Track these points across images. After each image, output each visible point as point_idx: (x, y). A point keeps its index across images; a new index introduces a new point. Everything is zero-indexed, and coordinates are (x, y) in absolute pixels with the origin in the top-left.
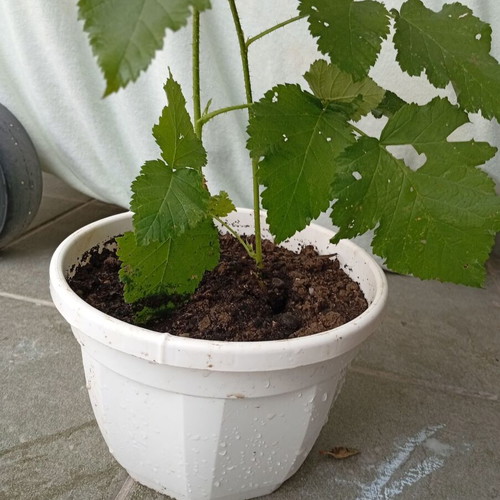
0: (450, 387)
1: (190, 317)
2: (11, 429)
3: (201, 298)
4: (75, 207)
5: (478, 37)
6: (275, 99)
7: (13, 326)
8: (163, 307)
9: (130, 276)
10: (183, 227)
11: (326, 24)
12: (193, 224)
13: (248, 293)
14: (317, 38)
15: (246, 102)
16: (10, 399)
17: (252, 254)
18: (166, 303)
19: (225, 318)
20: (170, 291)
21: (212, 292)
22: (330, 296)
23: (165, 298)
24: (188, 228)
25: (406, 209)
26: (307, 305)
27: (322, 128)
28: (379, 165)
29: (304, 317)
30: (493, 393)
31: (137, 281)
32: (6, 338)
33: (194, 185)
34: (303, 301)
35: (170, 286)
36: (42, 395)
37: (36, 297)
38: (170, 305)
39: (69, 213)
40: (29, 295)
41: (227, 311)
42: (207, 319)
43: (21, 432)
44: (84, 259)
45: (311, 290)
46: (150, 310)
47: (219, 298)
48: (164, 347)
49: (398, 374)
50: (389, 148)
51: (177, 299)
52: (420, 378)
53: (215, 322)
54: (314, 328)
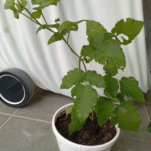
0: (133, 138)
1: (81, 135)
4: (37, 89)
5: (136, 84)
7: (33, 128)
11: (107, 86)
13: (91, 128)
17: (91, 119)
19: (88, 136)
20: (77, 131)
21: (84, 128)
22: (108, 127)
25: (124, 119)
26: (104, 130)
27: (107, 104)
28: (119, 112)
29: (104, 134)
30: (143, 139)
31: (72, 131)
32: (32, 132)
34: (103, 129)
35: (77, 130)
36: (44, 147)
37: (35, 119)
38: (77, 133)
39: (37, 90)
40: (34, 118)
41: (88, 133)
42: (84, 136)
45: (104, 126)
47: (86, 129)
48: (81, 148)
49: (122, 136)
50: (120, 108)
51: (78, 132)
52: (127, 136)
53: (86, 136)
54: (106, 138)
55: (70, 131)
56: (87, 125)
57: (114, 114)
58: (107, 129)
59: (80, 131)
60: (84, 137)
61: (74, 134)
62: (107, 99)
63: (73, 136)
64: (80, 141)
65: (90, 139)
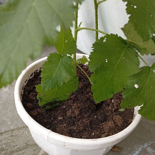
1: (65, 109)
2: (9, 123)
3: (70, 99)
6: (104, 41)
8: (55, 105)
9: (42, 97)
10: (62, 83)
11: (135, 7)
12: (66, 82)
14: (129, 15)
15: (95, 28)
16: (10, 111)
18: (56, 104)
20: (57, 100)
21: (74, 97)
23: (56, 102)
24: (64, 83)
26: (110, 108)
27: (125, 56)
28: (148, 80)
29: (108, 114)
31: (44, 98)
33: (69, 63)
34: (108, 105)
35: (58, 98)
38: (58, 104)
42: (70, 111)
43: (12, 125)
44: (31, 76)
46: (49, 107)
47: (77, 99)
48: (48, 137)
51: (61, 102)
53: (73, 112)
54: (110, 124)
55: (40, 98)
56: (82, 93)
57: (134, 81)
58: (115, 107)
59: (65, 101)
60: (69, 113)
61: (50, 104)
62: (126, 44)
63: (48, 107)
64: (60, 118)
65: (80, 119)
